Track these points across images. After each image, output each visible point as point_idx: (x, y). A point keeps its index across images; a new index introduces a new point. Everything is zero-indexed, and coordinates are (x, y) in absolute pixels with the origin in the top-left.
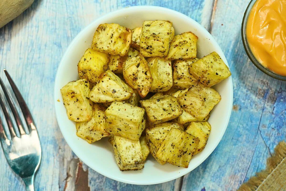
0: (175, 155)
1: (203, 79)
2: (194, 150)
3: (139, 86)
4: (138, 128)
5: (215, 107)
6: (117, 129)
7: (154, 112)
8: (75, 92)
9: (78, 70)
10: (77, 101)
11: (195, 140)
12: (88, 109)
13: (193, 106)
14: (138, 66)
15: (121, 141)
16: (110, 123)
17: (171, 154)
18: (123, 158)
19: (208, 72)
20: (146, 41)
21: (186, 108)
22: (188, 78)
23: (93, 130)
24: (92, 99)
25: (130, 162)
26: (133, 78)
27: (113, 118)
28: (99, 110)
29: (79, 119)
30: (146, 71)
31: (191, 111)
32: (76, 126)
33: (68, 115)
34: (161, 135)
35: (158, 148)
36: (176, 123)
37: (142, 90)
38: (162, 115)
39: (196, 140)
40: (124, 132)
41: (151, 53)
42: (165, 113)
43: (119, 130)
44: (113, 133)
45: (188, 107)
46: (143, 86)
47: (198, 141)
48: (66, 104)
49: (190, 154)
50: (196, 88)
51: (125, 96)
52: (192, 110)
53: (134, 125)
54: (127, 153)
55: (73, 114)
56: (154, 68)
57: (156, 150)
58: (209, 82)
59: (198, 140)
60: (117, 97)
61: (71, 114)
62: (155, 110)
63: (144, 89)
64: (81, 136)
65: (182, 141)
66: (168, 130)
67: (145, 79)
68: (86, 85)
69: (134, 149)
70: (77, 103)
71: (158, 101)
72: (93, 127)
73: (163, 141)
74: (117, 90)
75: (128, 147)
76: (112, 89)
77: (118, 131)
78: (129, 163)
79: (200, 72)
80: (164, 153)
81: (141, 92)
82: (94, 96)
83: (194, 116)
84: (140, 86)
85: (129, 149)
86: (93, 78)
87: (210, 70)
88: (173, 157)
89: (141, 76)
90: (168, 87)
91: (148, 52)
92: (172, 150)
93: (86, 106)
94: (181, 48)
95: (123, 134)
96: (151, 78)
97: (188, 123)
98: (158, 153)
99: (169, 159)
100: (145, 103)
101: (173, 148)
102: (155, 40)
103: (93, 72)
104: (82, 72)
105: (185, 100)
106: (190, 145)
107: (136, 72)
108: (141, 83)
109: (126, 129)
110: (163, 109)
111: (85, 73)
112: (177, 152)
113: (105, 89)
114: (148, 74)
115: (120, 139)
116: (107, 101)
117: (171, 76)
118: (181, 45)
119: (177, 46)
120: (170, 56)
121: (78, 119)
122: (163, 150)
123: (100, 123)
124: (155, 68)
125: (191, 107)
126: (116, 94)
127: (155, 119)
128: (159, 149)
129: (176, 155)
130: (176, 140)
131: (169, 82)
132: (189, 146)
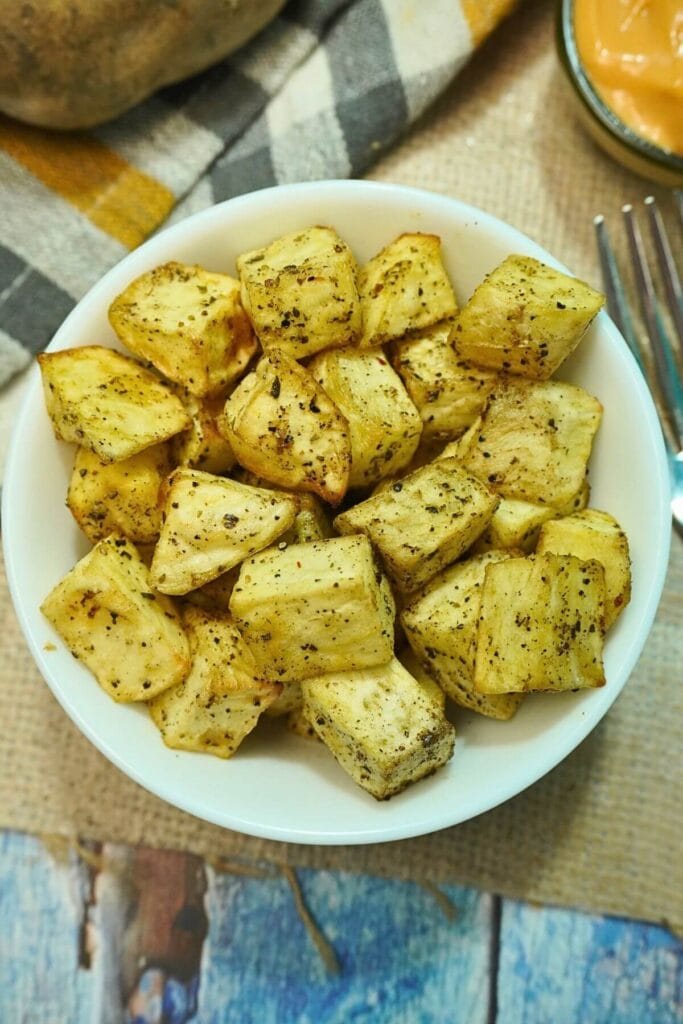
0: (545, 651)
1: (522, 346)
2: (601, 611)
3: (306, 465)
4: (374, 604)
5: (595, 439)
6: (301, 650)
7: (401, 532)
8: (95, 590)
9: (76, 517)
10: (115, 623)
11: (588, 571)
12: (167, 633)
13: (520, 465)
14: (276, 393)
15: (336, 690)
16: (267, 638)
17: (532, 655)
18: (372, 748)
19: (529, 312)
20: (271, 297)
21: (501, 483)
22: (462, 383)
23: (216, 698)
24: (166, 588)
25: (402, 748)
26: (273, 443)
27: (267, 611)
28: (206, 623)
29: (152, 686)
30: (311, 398)
31: (522, 488)
32: (153, 718)
33: (105, 690)
34: (462, 609)
35: (470, 662)
36: (491, 553)
37: (324, 475)
38: (432, 529)
39: (593, 570)
40: (330, 651)
41: (304, 340)
42: (440, 519)
43: (308, 653)
44: (293, 675)
45: (510, 478)
46: (321, 459)
47: (601, 571)
48: (80, 650)
49: (592, 629)
50: (505, 400)
51: (277, 518)
52: (525, 483)
53: (355, 601)
54: (378, 722)
55: (123, 678)
56: (336, 387)
57: (465, 672)
58: (545, 349)
59: (599, 568)
60: (252, 535)
61: (114, 679)
62: (401, 524)
63: (328, 469)
64: (182, 741)
65: (550, 589)
66: (477, 585)
67: (317, 430)
68: (124, 554)
69: (393, 698)
70: (120, 630)
71: (397, 491)
72: (212, 687)
73: (478, 626)
74: (237, 512)
75: (370, 699)
76: (219, 517)
77: (307, 658)
78: (400, 753)
79: (497, 326)
80: (504, 665)
81: (323, 484)
82: (169, 574)
83: (541, 500)
84: (310, 464)
85: (375, 703)
86: (139, 524)
87: (531, 302)
88: (545, 661)
89: (302, 422)
90: (411, 437)
91: (292, 338)
92: (527, 638)
93: (153, 624)
94: (397, 288)
95: (329, 660)
96: (338, 417)
97: (532, 532)
98: (479, 678)
99: (529, 675)
100: (358, 515)
101: (529, 629)
102: (300, 282)
103: (130, 497)
104: (92, 515)
105: (486, 455)
106: (581, 593)
107: (280, 417)
108: (311, 451)
109: (333, 631)
110: (427, 509)
111: (101, 517)
112: (550, 639)
113: (197, 527)
114: (324, 407)
115: (327, 686)
116: (220, 569)
117: (402, 395)
118: (392, 279)
119: (379, 288)
120: (371, 332)
121: (147, 686)
122: (491, 656)
123: (229, 664)
124: (338, 387)
125: (516, 471)
126: (239, 526)
127: (413, 551)
128: (474, 662)
129: (551, 651)
130: (524, 597)
131: (407, 418)
132: (579, 598)
